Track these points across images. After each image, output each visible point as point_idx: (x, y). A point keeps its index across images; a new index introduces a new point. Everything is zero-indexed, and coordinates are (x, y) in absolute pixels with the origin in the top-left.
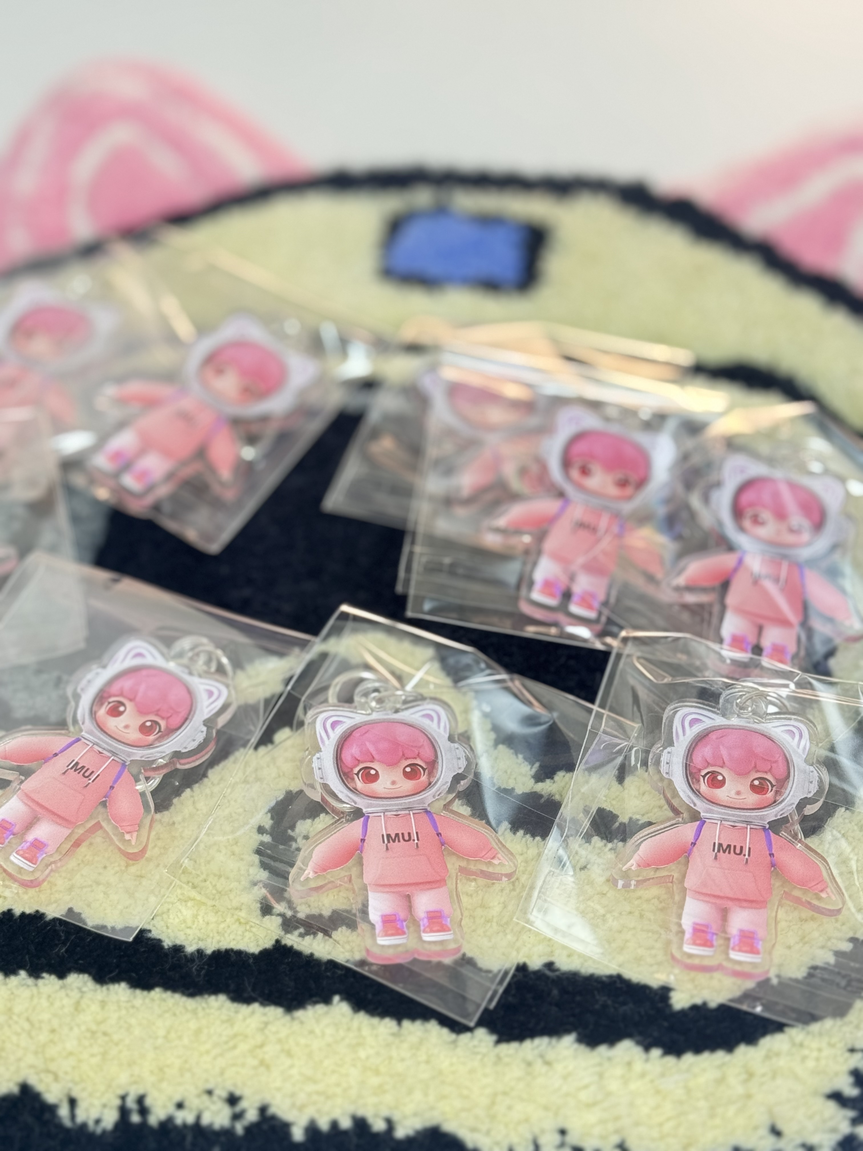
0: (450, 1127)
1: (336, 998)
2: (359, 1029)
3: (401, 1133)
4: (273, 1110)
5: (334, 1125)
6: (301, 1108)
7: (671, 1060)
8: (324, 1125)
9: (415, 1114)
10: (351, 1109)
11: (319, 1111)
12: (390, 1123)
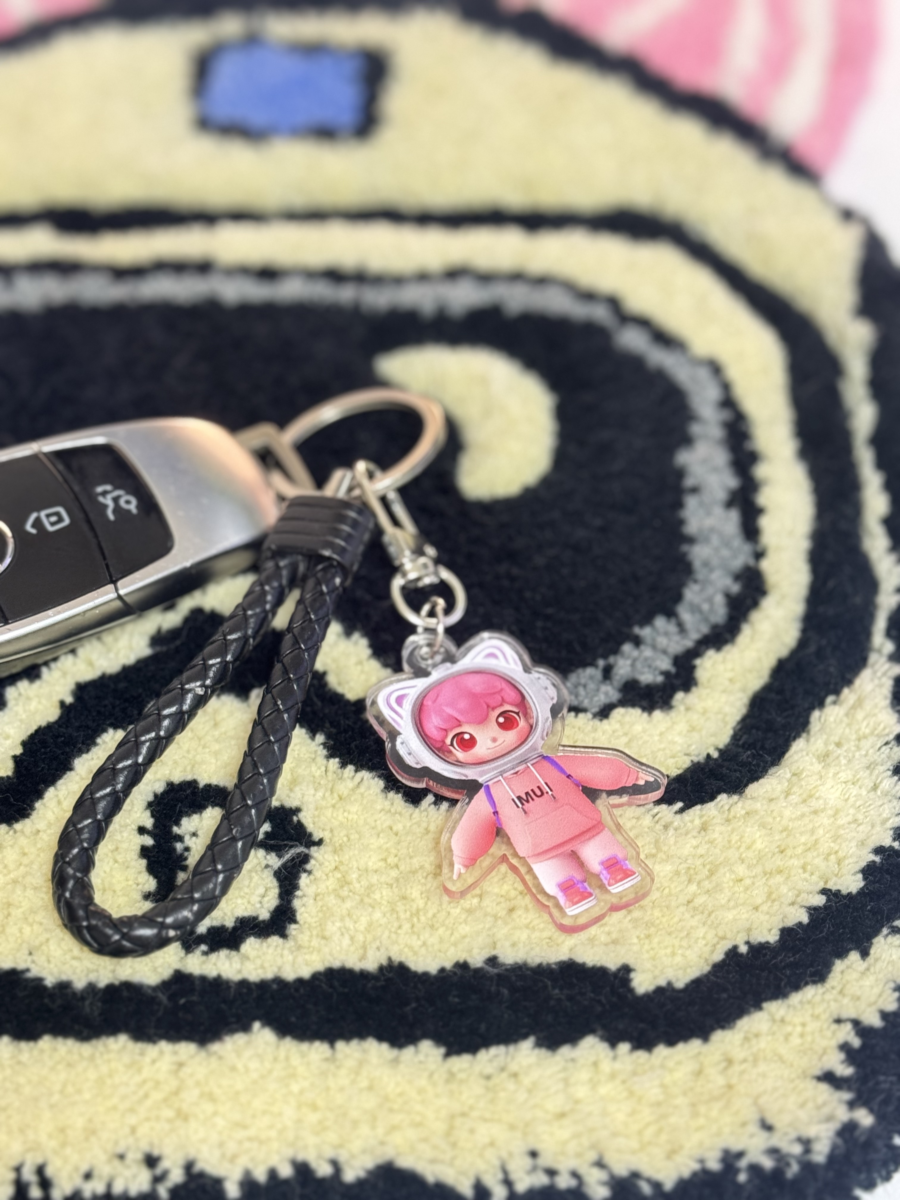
0: (405, 1162)
1: (257, 1025)
2: (287, 1059)
3: (350, 1176)
4: (200, 1166)
5: (273, 1174)
6: (233, 1159)
7: (641, 1055)
8: (260, 1175)
9: (364, 1151)
10: (289, 1153)
11: (252, 1159)
12: (335, 1164)
